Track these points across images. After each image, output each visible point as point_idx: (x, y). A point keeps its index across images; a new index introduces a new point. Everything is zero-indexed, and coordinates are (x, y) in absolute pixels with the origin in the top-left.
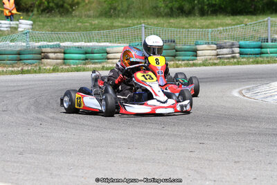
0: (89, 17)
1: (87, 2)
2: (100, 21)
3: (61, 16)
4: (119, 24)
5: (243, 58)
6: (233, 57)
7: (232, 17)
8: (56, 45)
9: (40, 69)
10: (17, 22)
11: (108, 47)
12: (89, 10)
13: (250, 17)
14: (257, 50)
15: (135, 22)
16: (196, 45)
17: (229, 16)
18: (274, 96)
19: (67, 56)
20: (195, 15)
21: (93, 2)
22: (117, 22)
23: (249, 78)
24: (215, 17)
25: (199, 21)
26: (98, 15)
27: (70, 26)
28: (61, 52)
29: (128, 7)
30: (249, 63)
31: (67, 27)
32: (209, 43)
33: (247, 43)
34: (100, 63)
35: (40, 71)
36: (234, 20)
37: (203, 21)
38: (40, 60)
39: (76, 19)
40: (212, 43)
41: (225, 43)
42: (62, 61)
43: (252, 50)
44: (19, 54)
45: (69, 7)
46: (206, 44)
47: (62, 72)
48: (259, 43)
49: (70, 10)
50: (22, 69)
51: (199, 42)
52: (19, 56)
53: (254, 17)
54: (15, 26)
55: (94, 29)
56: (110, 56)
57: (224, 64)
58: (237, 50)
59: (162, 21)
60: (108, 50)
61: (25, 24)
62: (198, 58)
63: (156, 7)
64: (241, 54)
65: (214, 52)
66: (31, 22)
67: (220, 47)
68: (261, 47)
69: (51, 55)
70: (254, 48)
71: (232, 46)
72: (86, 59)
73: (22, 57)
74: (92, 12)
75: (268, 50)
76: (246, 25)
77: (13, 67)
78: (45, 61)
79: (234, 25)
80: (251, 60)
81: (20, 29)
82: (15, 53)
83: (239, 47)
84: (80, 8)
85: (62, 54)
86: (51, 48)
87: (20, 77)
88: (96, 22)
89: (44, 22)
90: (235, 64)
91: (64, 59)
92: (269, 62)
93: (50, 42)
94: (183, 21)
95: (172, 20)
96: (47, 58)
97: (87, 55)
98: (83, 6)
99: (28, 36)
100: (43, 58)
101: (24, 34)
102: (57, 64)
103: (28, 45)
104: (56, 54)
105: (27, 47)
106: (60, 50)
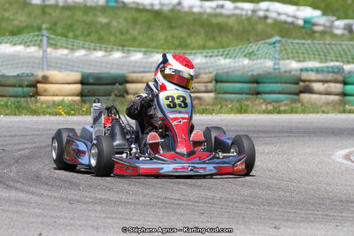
19: (349, 88)
28: (336, 81)
38: (298, 93)
42: (337, 98)
44: (257, 82)
52: (256, 86)
69: (317, 86)
73: (262, 87)
78: (305, 97)
82: (247, 79)
85: (340, 85)
91: (344, 94)
96: (311, 91)
99: (278, 49)
100: (302, 92)
101: (270, 44)
102: (328, 104)
103: (277, 66)
104: (326, 85)
105: (275, 69)
106: (335, 76)
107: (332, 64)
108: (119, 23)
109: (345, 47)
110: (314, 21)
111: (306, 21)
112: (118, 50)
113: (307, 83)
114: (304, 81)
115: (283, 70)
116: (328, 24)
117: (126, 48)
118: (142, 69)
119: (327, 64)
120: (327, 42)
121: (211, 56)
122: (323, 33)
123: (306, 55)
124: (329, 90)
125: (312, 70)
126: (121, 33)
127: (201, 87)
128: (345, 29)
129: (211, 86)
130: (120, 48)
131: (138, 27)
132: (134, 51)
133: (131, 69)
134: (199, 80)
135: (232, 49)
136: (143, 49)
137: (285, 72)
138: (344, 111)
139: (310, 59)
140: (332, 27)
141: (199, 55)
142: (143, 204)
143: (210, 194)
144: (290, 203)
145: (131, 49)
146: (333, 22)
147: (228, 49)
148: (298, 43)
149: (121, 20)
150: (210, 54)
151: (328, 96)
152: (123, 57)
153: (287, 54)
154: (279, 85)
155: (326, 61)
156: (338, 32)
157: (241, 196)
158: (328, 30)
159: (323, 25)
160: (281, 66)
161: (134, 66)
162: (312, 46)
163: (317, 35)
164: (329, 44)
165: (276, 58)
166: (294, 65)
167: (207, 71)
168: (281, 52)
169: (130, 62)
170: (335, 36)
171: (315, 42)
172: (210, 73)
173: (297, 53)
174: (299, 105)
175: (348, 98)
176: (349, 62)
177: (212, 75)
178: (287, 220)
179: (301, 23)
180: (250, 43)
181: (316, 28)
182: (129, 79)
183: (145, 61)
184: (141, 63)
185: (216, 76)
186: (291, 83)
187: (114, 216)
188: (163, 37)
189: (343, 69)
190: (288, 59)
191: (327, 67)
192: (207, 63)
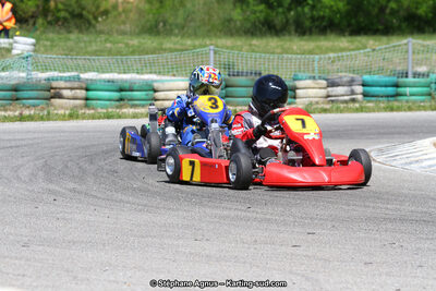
0: (124, 33)
1: (120, 9)
2: (142, 41)
3: (81, 31)
4: (172, 46)
5: (369, 101)
6: (353, 100)
7: (349, 38)
8: (74, 77)
9: (49, 113)
10: (11, 40)
11: (156, 81)
12: (124, 23)
13: (378, 37)
14: (390, 90)
15: (197, 43)
16: (295, 80)
17: (344, 36)
18: (422, 161)
19: (91, 94)
20: (290, 34)
21: (131, 11)
22: (168, 43)
23: (379, 133)
24: (322, 38)
25: (298, 43)
26: (137, 31)
27: (94, 48)
28: (81, 88)
29: (185, 20)
30: (379, 110)
31: (89, 49)
32: (314, 78)
33: (375, 78)
34: (143, 106)
35: (48, 117)
36: (351, 42)
37: (302, 43)
38: (49, 99)
39: (103, 37)
40: (320, 78)
41: (341, 77)
42: (82, 102)
43: (383, 89)
44: (16, 90)
45: (91, 17)
46: (310, 78)
47: (83, 118)
48: (394, 79)
49: (93, 22)
50: (21, 114)
51: (300, 75)
52: (15, 93)
53: (384, 39)
54: (7, 46)
55: (133, 53)
56: (158, 95)
57: (339, 110)
58: (359, 89)
59: (239, 43)
60: (156, 85)
61: (23, 44)
62: (298, 100)
63: (230, 20)
64: (365, 95)
65: (323, 92)
66: (33, 41)
67: (332, 84)
68: (397, 85)
69: (66, 93)
70: (386, 86)
71: (351, 83)
72: (121, 99)
73: (20, 94)
74: (128, 26)
75: (408, 90)
76: (374, 50)
77: (6, 110)
79: (353, 50)
80: (382, 105)
81: (14, 52)
82: (9, 88)
83: (363, 85)
84: (109, 20)
85: (84, 92)
86: (66, 81)
87: (17, 125)
88: (135, 42)
89: (52, 41)
90: (357, 110)
91: (87, 99)
92: (410, 109)
93: (64, 72)
94: (273, 42)
95: (255, 42)
96: (60, 97)
97: (123, 93)
98: (115, 17)
99: (30, 62)
100: (52, 97)
101: (24, 58)
103: (30, 77)
104: (73, 91)
105: (28, 79)
106: (80, 84)
107: (73, 74)
113: (57, 90)
114: (55, 88)
124: (76, 95)
151: (75, 101)
165: (29, 70)
168: (33, 64)
186: (44, 90)
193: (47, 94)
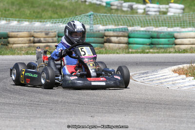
10: (167, 6)
19: (131, 40)
28: (124, 36)
38: (103, 43)
42: (127, 45)
54: (165, 10)
56: (178, 41)
60: (176, 34)
66: (182, 6)
69: (114, 39)
78: (106, 45)
81: (169, 14)
85: (126, 38)
91: (128, 43)
96: (110, 42)
97: (153, 40)
99: (92, 19)
100: (105, 42)
101: (88, 16)
102: (120, 49)
103: (92, 28)
104: (119, 38)
105: (91, 30)
106: (124, 33)
107: (121, 27)
108: (4, 4)
109: (128, 18)
110: (112, 3)
111: (107, 4)
112: (3, 19)
113: (108, 37)
114: (106, 36)
115: (95, 30)
116: (119, 5)
117: (8, 19)
118: (17, 30)
119: (119, 27)
120: (119, 15)
121: (55, 23)
122: (117, 10)
123: (107, 22)
124: (120, 41)
125: (111, 30)
126: (5, 10)
127: (50, 40)
128: (128, 7)
129: (55, 39)
130: (5, 18)
131: (14, 7)
132: (13, 20)
133: (11, 30)
134: (48, 36)
135: (67, 19)
136: (17, 19)
137: (96, 31)
138: (129, 53)
139: (110, 24)
140: (121, 6)
141: (48, 22)
142: (18, 105)
143: (56, 99)
144: (100, 103)
145: (11, 19)
146: (122, 4)
147: (64, 19)
148: (103, 16)
149: (5, 3)
150: (55, 22)
151: (119, 45)
152: (6, 24)
153: (97, 21)
154: (93, 38)
155: (118, 25)
156: (125, 9)
157: (73, 99)
158: (119, 8)
159: (117, 5)
160: (94, 28)
161: (13, 29)
162: (111, 17)
163: (114, 11)
164: (120, 16)
165: (91, 24)
166: (101, 27)
167: (53, 31)
168: (94, 20)
169: (10, 26)
170: (123, 11)
171: (112, 15)
172: (55, 32)
173: (103, 21)
174: (104, 49)
175: (130, 45)
176: (130, 26)
177: (56, 33)
178: (98, 112)
179: (104, 4)
180: (76, 15)
181: (113, 7)
182: (10, 35)
183: (18, 25)
184: (16, 27)
185: (58, 33)
186: (99, 37)
187: (3, 111)
188: (29, 12)
189: (128, 30)
190: (98, 24)
191: (119, 29)
192: (53, 27)
193: (101, 40)
